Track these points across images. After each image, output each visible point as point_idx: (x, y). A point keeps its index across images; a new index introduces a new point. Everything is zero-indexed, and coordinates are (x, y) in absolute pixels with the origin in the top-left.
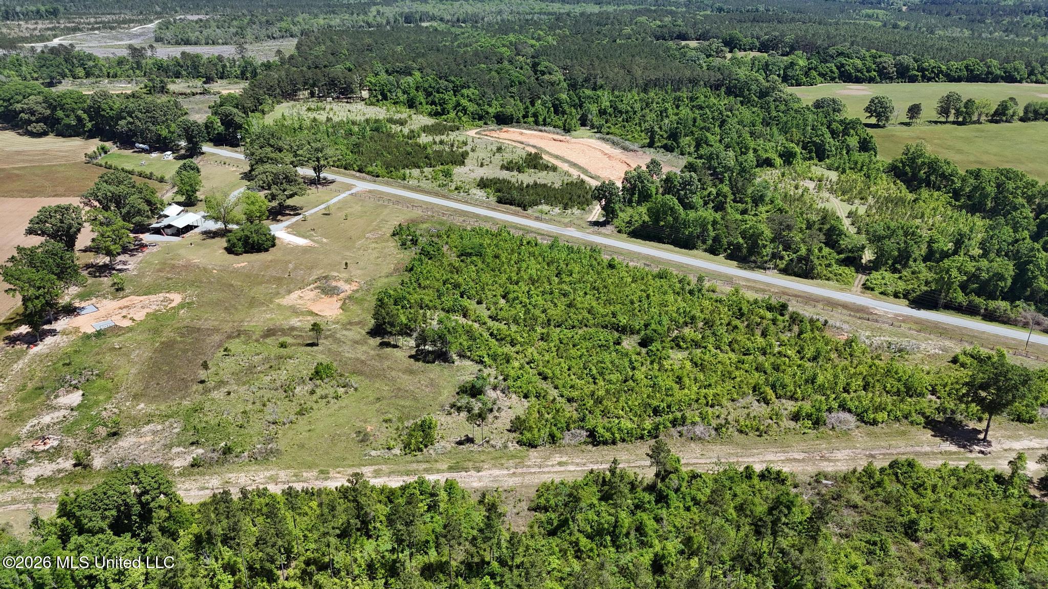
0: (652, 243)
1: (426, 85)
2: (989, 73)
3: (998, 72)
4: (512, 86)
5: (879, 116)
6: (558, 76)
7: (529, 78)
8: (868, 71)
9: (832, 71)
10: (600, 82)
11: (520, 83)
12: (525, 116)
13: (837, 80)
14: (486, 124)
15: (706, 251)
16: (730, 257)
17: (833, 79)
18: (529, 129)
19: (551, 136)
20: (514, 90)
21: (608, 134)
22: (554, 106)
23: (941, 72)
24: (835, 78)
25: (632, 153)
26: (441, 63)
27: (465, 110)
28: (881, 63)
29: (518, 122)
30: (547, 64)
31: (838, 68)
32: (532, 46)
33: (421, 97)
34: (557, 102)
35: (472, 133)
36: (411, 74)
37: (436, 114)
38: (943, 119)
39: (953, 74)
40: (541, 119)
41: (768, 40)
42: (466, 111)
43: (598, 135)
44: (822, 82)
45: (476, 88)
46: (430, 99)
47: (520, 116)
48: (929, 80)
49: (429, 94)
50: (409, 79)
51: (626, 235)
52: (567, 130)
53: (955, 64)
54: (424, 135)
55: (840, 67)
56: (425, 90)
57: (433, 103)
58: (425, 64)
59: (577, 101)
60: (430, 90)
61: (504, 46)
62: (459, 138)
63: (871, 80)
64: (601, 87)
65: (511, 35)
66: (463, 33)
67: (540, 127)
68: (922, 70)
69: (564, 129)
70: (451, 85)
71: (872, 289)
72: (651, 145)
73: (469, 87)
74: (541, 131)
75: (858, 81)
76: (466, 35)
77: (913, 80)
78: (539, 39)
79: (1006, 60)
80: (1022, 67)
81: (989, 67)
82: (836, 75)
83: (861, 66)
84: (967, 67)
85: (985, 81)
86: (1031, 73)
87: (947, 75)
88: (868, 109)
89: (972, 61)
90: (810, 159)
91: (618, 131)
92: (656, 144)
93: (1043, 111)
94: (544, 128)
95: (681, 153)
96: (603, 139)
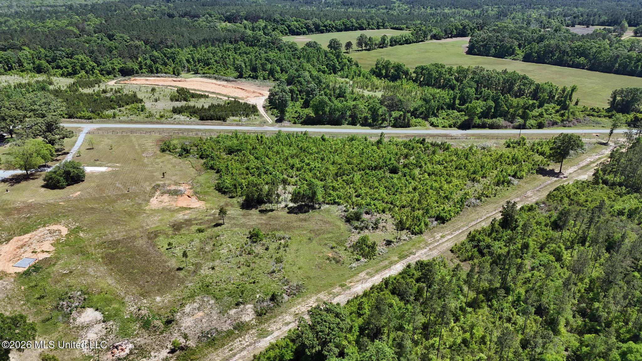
0: (318, 126)
2: (353, 26)
3: (356, 25)
4: (111, 50)
5: (335, 49)
8: (302, 29)
9: (285, 30)
10: (170, 43)
11: (116, 48)
13: (288, 34)
15: (348, 124)
16: (363, 125)
17: (286, 34)
19: (171, 79)
21: (204, 73)
23: (333, 26)
25: (233, 83)
28: (307, 24)
30: (120, 34)
31: (288, 28)
32: (88, 25)
35: (112, 83)
38: (360, 49)
39: (338, 27)
41: (230, 15)
43: (199, 75)
48: (329, 31)
51: (300, 125)
52: (176, 74)
53: (338, 23)
54: (79, 89)
63: (304, 33)
67: (157, 75)
68: (325, 26)
69: (174, 74)
71: (438, 126)
72: (241, 76)
74: (158, 77)
75: (298, 34)
77: (322, 32)
79: (357, 19)
80: (365, 22)
81: (352, 23)
82: (288, 32)
83: (298, 26)
84: (343, 23)
85: (352, 30)
86: (369, 25)
87: (336, 28)
88: (330, 46)
89: (345, 20)
90: (330, 74)
91: (210, 71)
92: (244, 76)
93: (398, 40)
94: (159, 75)
95: (264, 79)
96: (206, 77)
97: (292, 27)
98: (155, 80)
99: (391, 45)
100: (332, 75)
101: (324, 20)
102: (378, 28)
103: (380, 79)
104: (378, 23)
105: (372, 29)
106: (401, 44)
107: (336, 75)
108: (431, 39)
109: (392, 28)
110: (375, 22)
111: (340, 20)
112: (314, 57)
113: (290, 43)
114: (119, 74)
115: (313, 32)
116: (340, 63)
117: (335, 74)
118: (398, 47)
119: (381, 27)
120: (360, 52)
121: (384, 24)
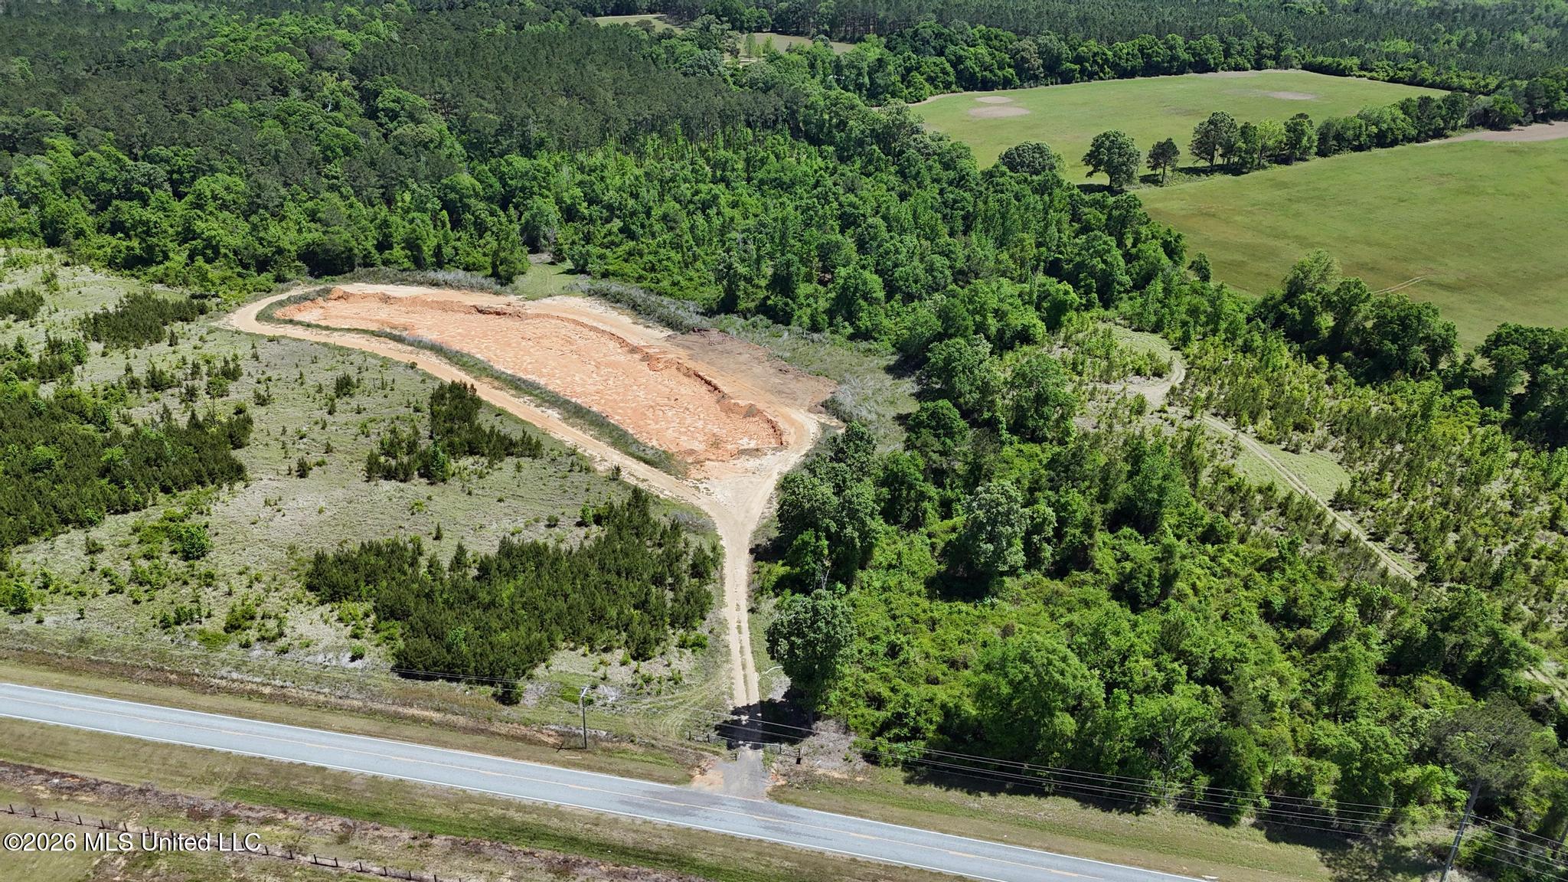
1: (91, 175)
2: (1174, 58)
3: (1186, 56)
4: (327, 160)
5: (1113, 171)
6: (435, 125)
7: (366, 135)
8: (1001, 68)
9: (944, 72)
10: (535, 131)
11: (347, 151)
12: (383, 245)
13: (954, 87)
14: (280, 279)
17: (947, 86)
18: (403, 282)
20: (335, 168)
21: (605, 275)
22: (446, 205)
23: (1106, 61)
24: (951, 83)
25: (693, 337)
26: (127, 106)
27: (212, 251)
28: (1018, 52)
29: (367, 263)
30: (396, 92)
31: (954, 65)
32: (346, 45)
33: (78, 213)
34: (453, 196)
35: (245, 317)
36: (41, 148)
37: (129, 264)
38: (1202, 164)
39: (1123, 63)
40: (427, 251)
41: (788, 10)
42: (216, 250)
43: (583, 281)
44: (932, 94)
45: (231, 172)
46: (106, 216)
47: (370, 244)
48: (1091, 76)
49: (102, 203)
50: (41, 164)
51: (901, 775)
52: (503, 276)
53: (1125, 47)
54: (96, 347)
55: (956, 63)
56: (90, 190)
57: (116, 227)
58: (81, 115)
59: (497, 185)
60: (104, 187)
61: (280, 48)
62: (209, 349)
63: (1006, 84)
64: (541, 144)
65: (286, 16)
66: (176, 17)
67: (431, 274)
68: (1079, 60)
69: (495, 274)
70: (161, 172)
72: (728, 305)
73: (213, 170)
74: (435, 284)
75: (986, 86)
76: (184, 20)
77: (1067, 79)
78: (354, 27)
79: (1191, 34)
80: (1216, 44)
81: (1172, 48)
82: (952, 78)
83: (988, 59)
84: (1141, 50)
85: (1168, 72)
86: (1227, 54)
87: (1115, 66)
88: (1094, 159)
89: (1147, 40)
90: (1088, 306)
91: (629, 268)
92: (743, 305)
93: (1350, 134)
94: (440, 275)
95: (815, 328)
96: (604, 295)
97: (968, 63)
98: (414, 301)
99: (1322, 153)
100: (1094, 313)
101: (1079, 36)
102: (1259, 66)
103: (1311, 360)
104: (1260, 47)
105: (1238, 68)
106: (1359, 148)
107: (1111, 313)
108: (1470, 126)
109: (1305, 67)
110: (1249, 44)
111: (1131, 37)
112: (1025, 228)
113: (946, 145)
114: (298, 271)
115: (1035, 79)
116: (1129, 258)
117: (1106, 307)
118: (1348, 157)
119: (1269, 63)
120: (1204, 181)
121: (1279, 50)
